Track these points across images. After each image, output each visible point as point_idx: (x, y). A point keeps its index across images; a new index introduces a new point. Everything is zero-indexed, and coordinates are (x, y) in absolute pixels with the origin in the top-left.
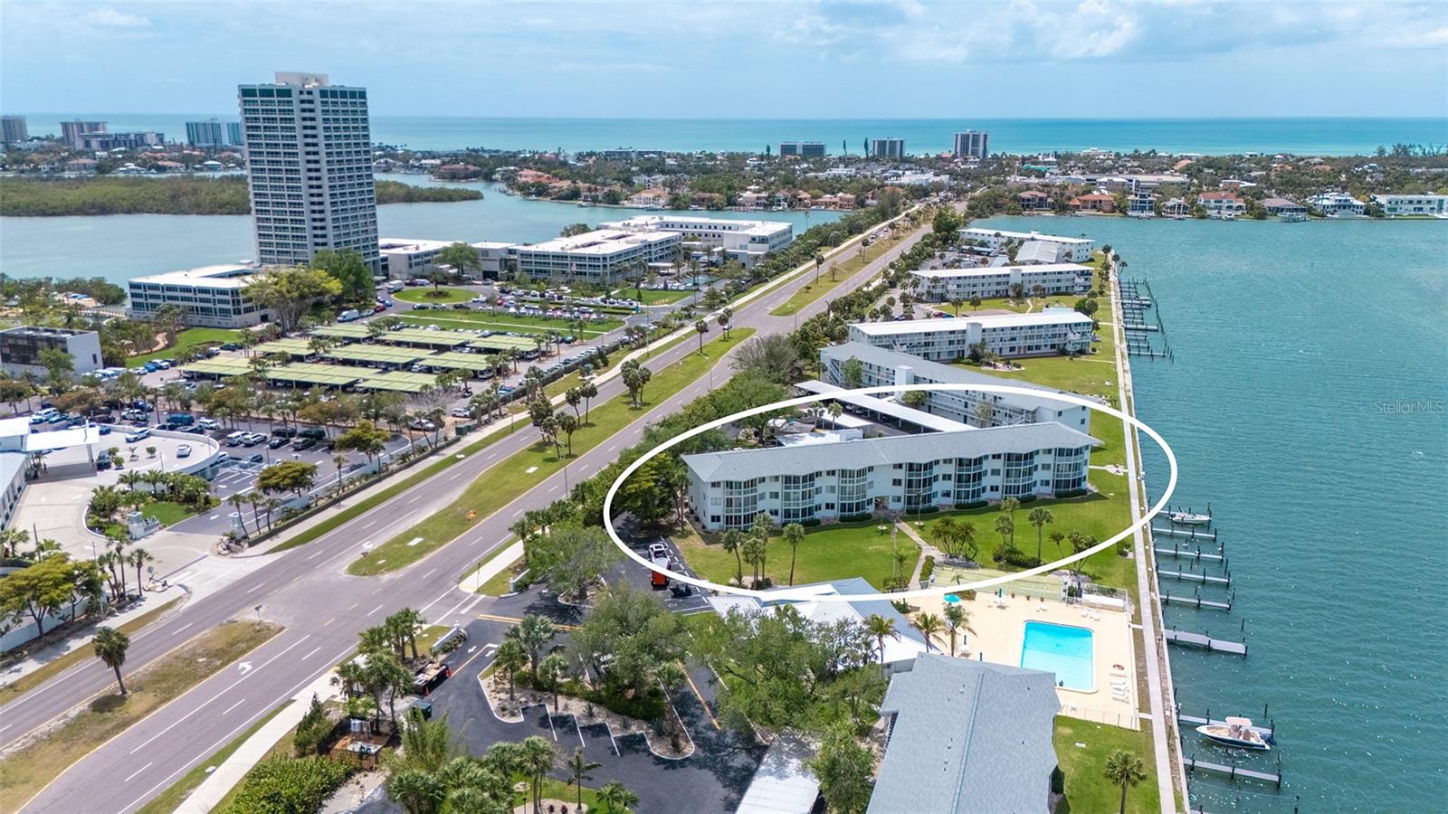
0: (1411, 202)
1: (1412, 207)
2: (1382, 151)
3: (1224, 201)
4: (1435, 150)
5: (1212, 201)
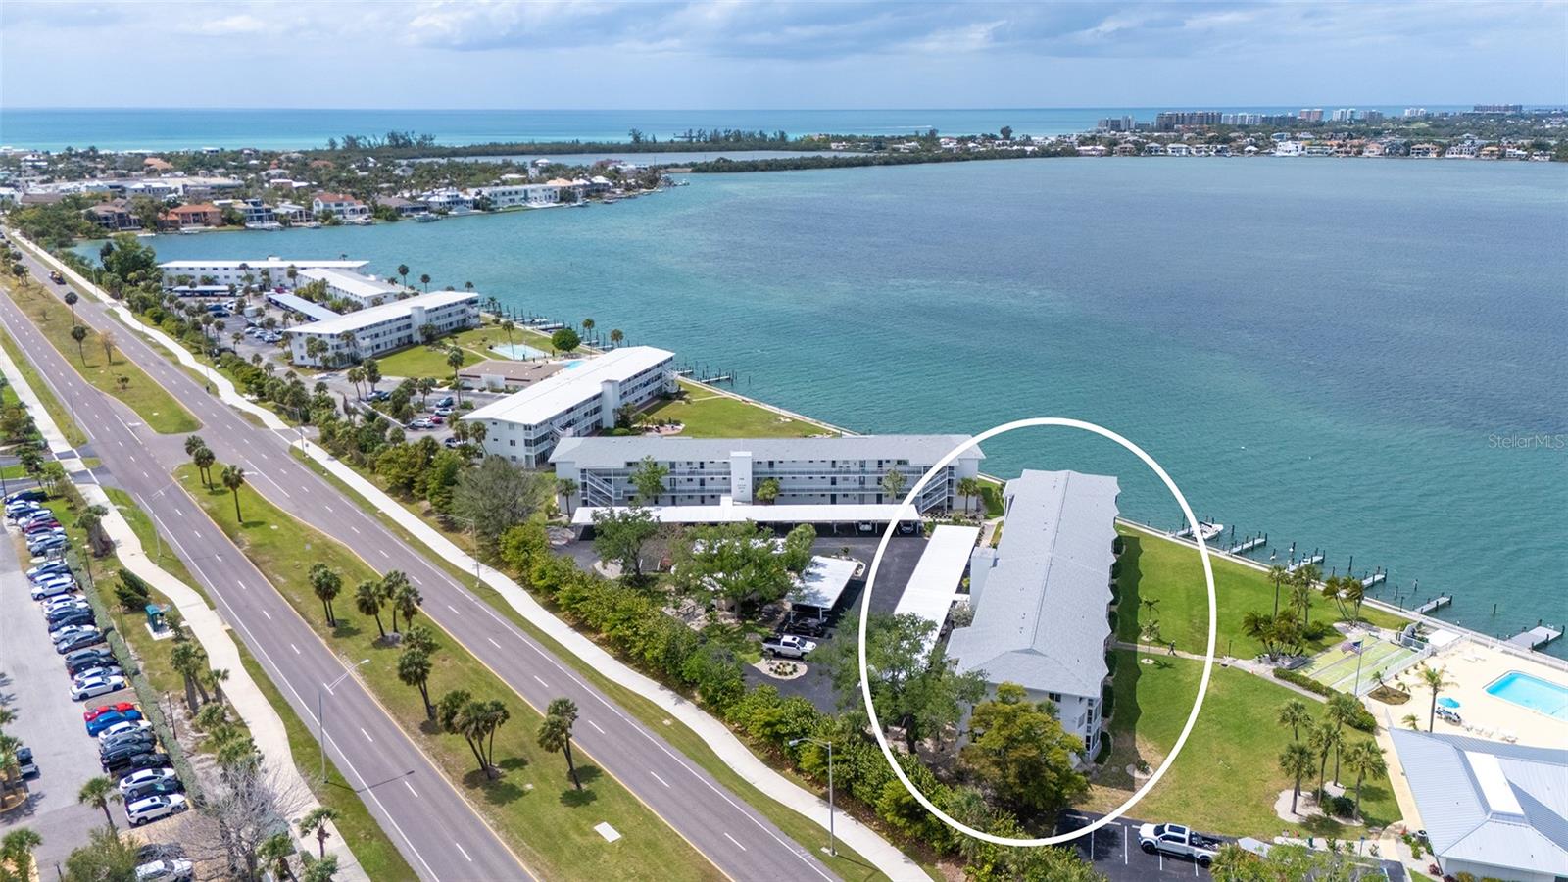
0: (503, 194)
1: (506, 198)
2: (333, 144)
3: (345, 203)
4: (380, 142)
5: (333, 205)
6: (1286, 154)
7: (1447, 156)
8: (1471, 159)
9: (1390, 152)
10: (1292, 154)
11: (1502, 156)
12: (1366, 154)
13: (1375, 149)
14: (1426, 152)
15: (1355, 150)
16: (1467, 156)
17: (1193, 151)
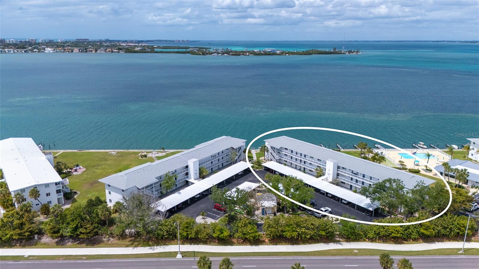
6: (49, 52)
7: (98, 52)
8: (104, 53)
9: (81, 51)
10: (51, 52)
11: (112, 52)
12: (74, 52)
13: (77, 50)
14: (92, 51)
15: (71, 50)
16: (103, 52)
17: (16, 51)
